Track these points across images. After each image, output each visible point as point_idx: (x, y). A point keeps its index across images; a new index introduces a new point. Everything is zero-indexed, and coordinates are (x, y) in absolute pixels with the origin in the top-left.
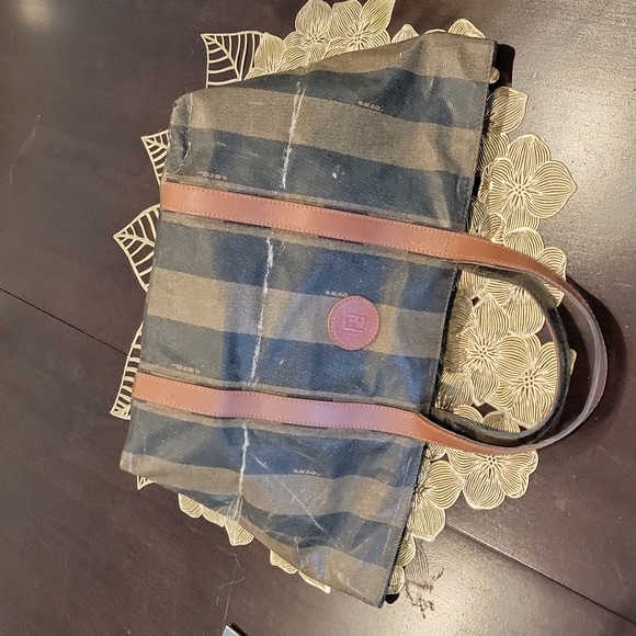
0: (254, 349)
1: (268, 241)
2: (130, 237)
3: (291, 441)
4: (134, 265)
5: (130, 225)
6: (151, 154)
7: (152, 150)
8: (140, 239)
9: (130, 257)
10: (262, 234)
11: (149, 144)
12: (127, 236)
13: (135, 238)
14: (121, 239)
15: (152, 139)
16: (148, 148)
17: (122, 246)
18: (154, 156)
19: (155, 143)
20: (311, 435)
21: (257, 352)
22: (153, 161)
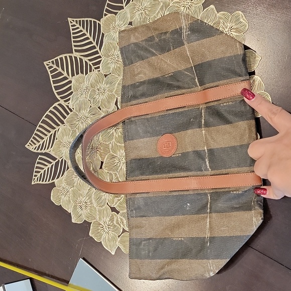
0: (205, 122)
1: (210, 170)
2: (52, 65)
3: (179, 88)
4: (51, 80)
5: (54, 60)
6: (71, 28)
7: (72, 26)
8: (57, 68)
9: (50, 75)
10: (213, 172)
11: (71, 23)
12: (51, 65)
13: (55, 66)
14: (48, 65)
15: (73, 21)
16: (70, 24)
17: (47, 68)
18: (73, 30)
19: (75, 23)
20: (171, 93)
21: (203, 121)
22: (72, 32)
